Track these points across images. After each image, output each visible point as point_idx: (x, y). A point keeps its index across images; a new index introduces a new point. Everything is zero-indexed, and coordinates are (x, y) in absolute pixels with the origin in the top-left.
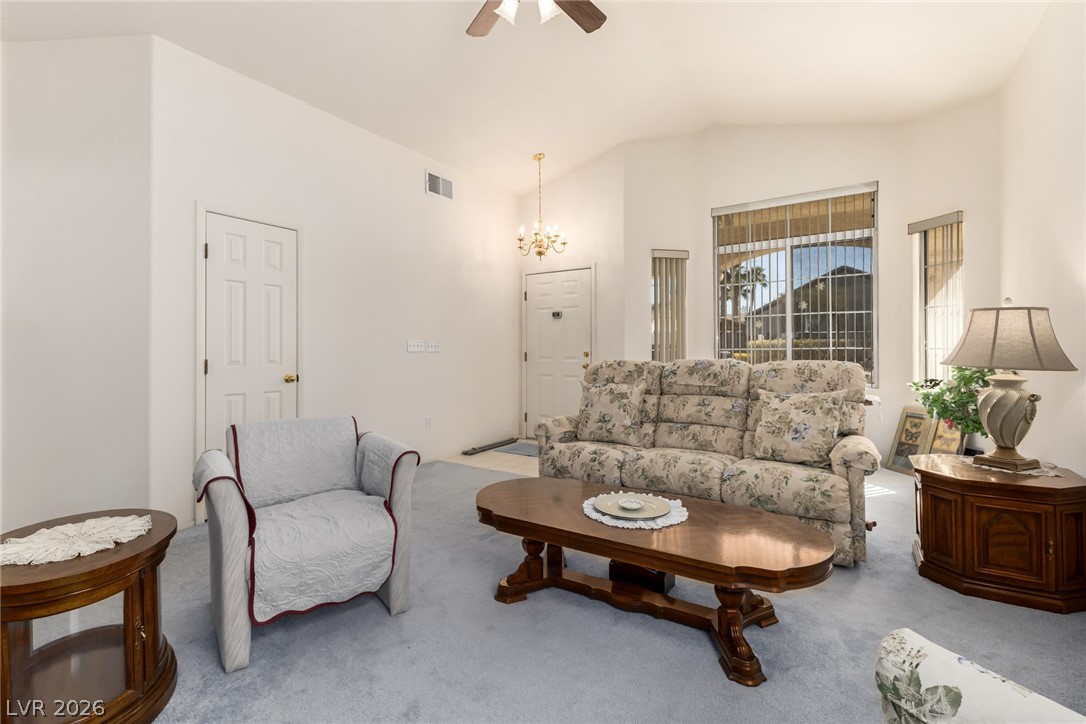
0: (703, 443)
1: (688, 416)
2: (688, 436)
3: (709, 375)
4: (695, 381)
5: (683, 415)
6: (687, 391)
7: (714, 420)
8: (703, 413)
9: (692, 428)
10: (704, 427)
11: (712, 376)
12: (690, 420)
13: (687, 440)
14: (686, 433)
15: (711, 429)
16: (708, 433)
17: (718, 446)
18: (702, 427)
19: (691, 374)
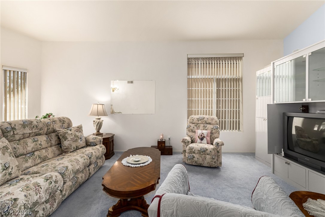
0: (44, 158)
1: (32, 148)
2: (36, 158)
3: (34, 127)
4: (27, 131)
5: (29, 149)
6: (24, 137)
7: (44, 146)
8: (38, 145)
9: (36, 153)
10: (41, 151)
11: (35, 127)
12: (33, 150)
13: (36, 160)
14: (35, 157)
15: (44, 151)
16: (44, 153)
17: (50, 156)
18: (40, 151)
19: (24, 128)
